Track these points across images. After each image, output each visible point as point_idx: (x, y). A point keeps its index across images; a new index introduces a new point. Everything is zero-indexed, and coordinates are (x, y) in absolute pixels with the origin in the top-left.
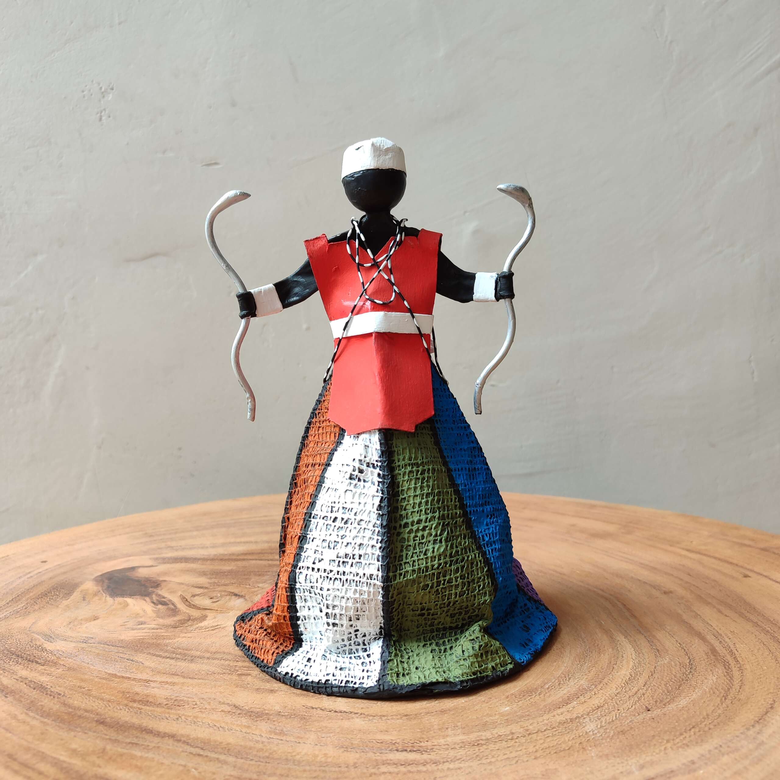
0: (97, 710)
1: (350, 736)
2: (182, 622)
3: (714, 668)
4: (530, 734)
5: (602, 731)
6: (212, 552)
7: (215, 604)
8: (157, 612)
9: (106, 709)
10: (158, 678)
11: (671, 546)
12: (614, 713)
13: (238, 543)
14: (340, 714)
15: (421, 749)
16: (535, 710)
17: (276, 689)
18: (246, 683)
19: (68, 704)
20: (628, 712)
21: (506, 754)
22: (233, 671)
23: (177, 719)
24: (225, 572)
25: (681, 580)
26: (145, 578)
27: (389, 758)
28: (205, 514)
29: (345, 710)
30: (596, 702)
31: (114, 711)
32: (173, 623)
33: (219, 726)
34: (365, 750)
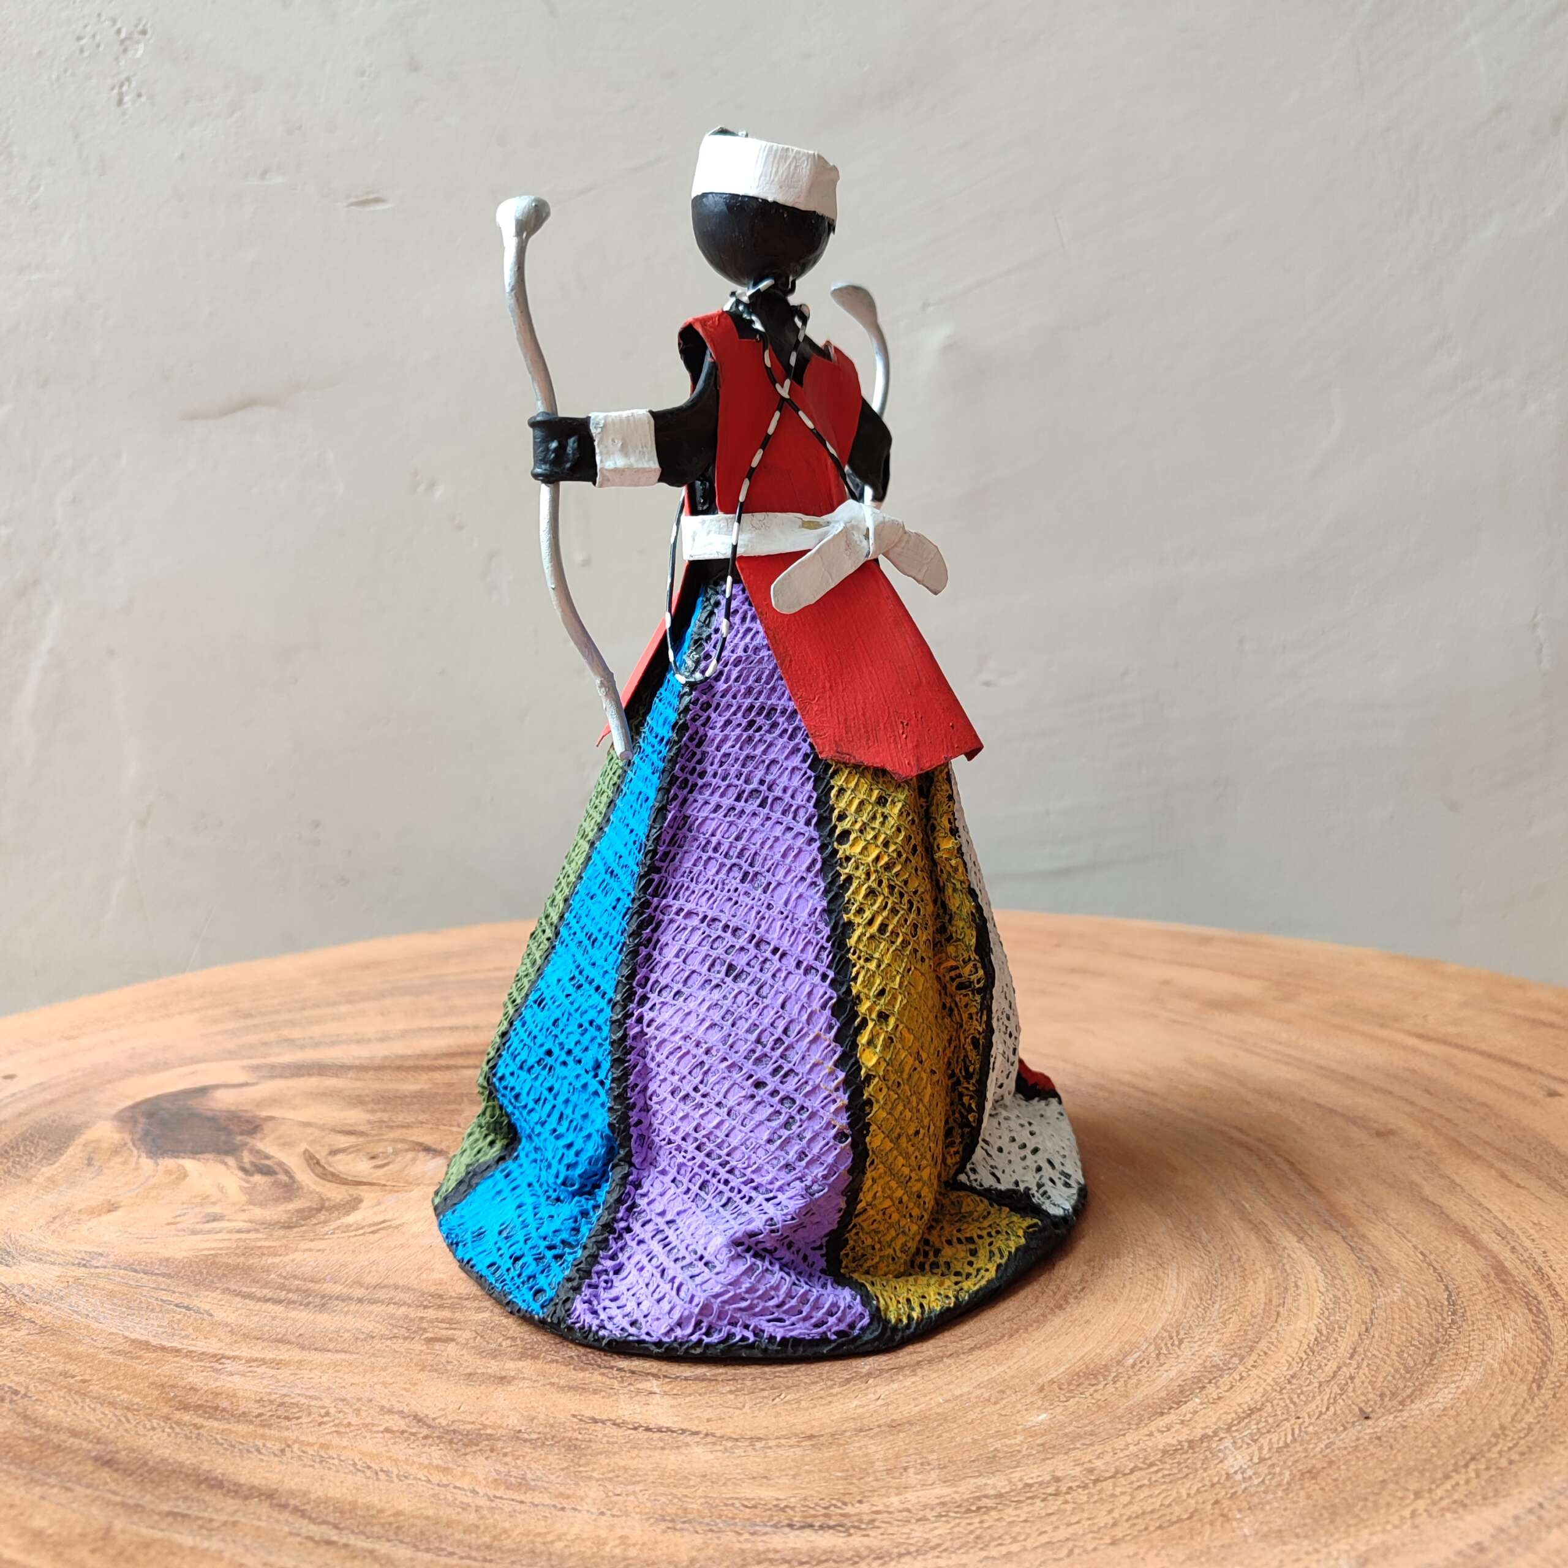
0: (99, 1430)
1: (680, 1492)
2: (306, 1215)
3: (1505, 1311)
4: (1096, 1481)
5: (1263, 1469)
6: (380, 1051)
7: (380, 1172)
8: (250, 1191)
9: (120, 1428)
10: (244, 1351)
11: (1382, 1026)
12: (1288, 1425)
13: (438, 1029)
14: (657, 1435)
15: (846, 1521)
16: (1106, 1420)
17: (512, 1374)
18: (443, 1360)
19: (33, 1417)
20: (1320, 1422)
21: (1045, 1532)
22: (415, 1332)
23: (283, 1451)
24: (406, 1097)
25: (1412, 1103)
26: (229, 1111)
27: (771, 1547)
28: (367, 966)
29: (669, 1425)
30: (1244, 1397)
31: (137, 1434)
32: (284, 1217)
33: (377, 1468)
34: (716, 1525)
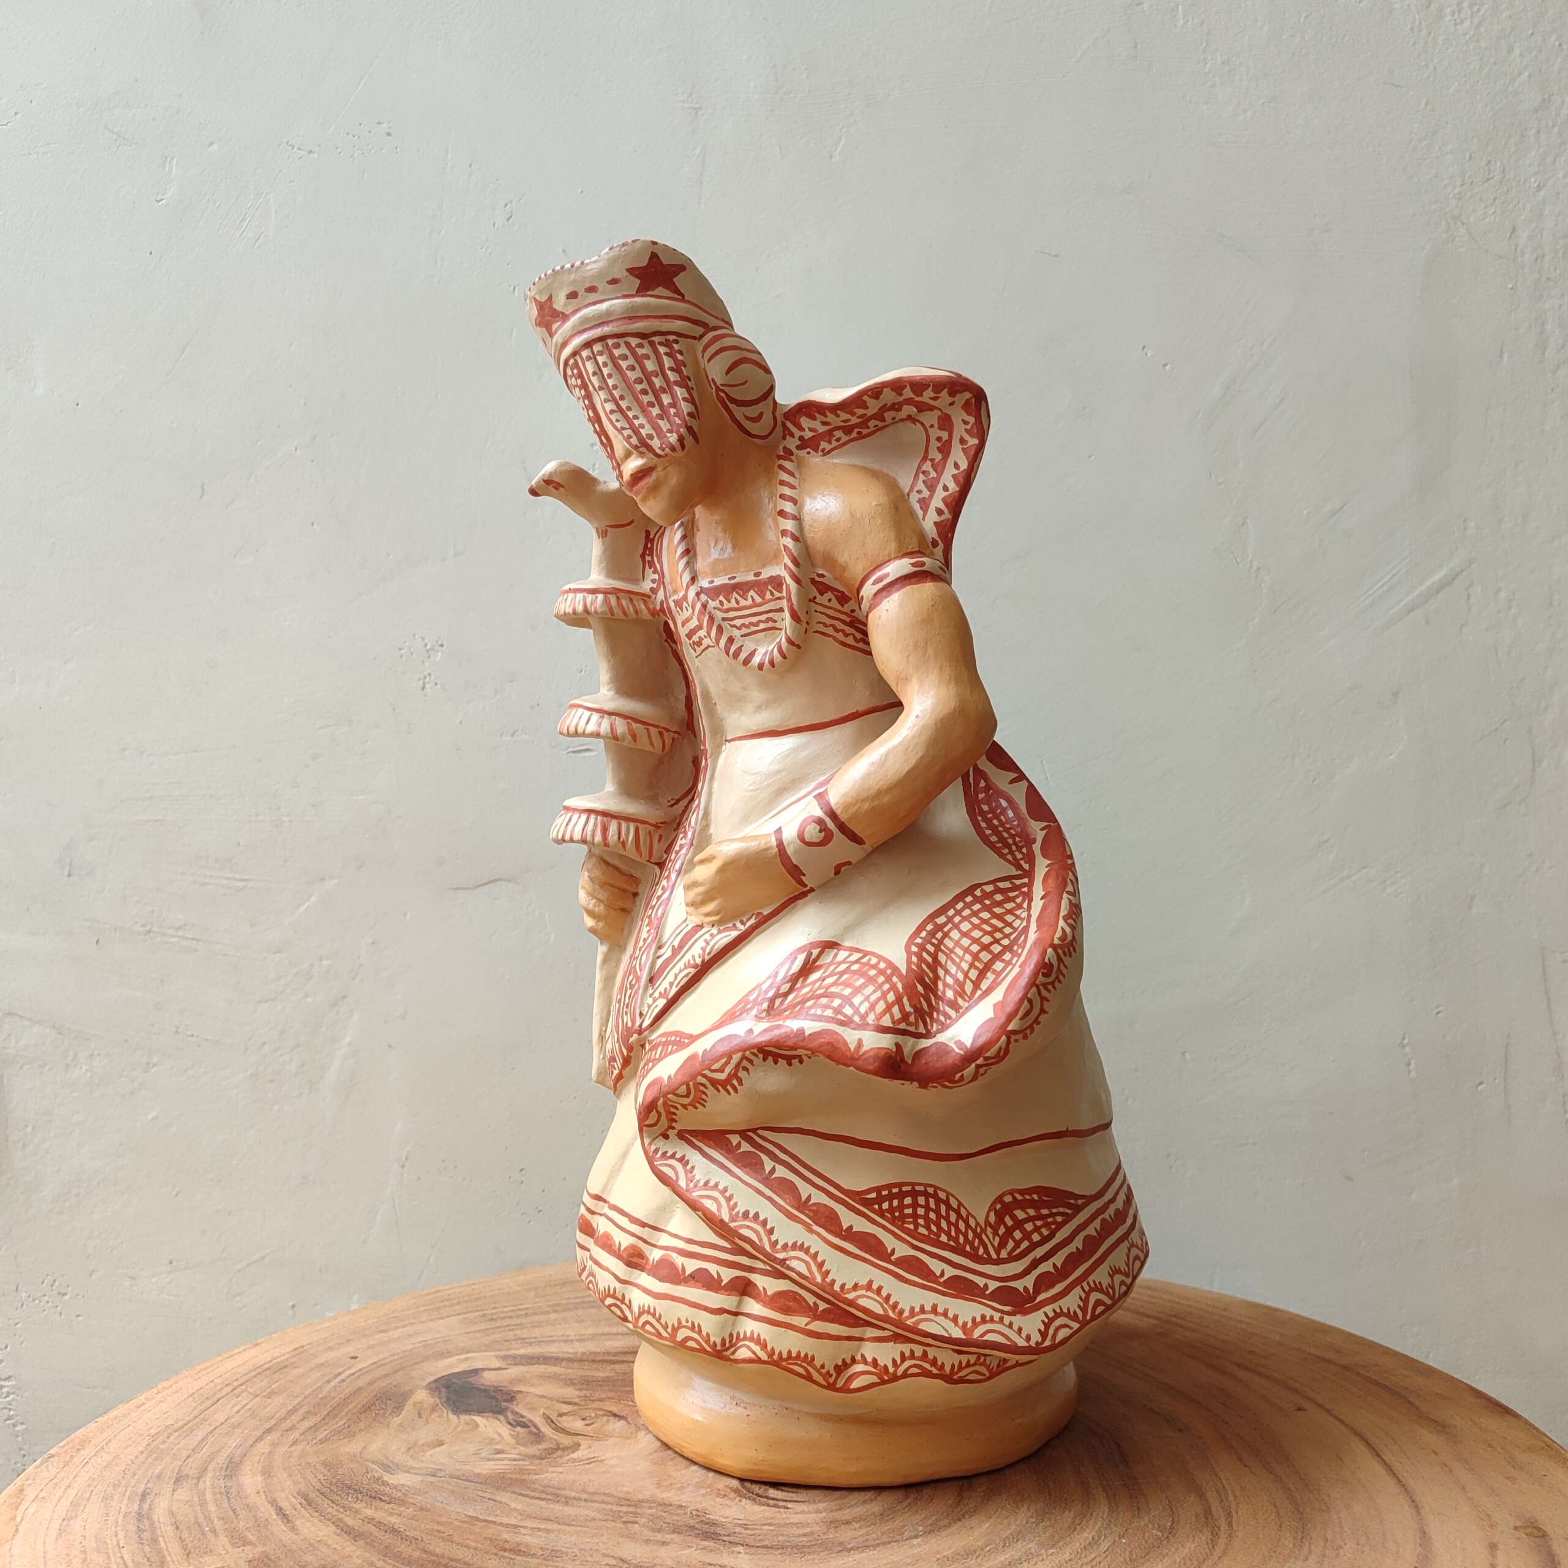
2: (551, 1452)
3: (1198, 1533)
6: (580, 1348)
7: (589, 1428)
8: (516, 1437)
10: (528, 1524)
18: (633, 1532)
19: (429, 1551)
24: (599, 1381)
26: (493, 1386)
32: (538, 1453)
